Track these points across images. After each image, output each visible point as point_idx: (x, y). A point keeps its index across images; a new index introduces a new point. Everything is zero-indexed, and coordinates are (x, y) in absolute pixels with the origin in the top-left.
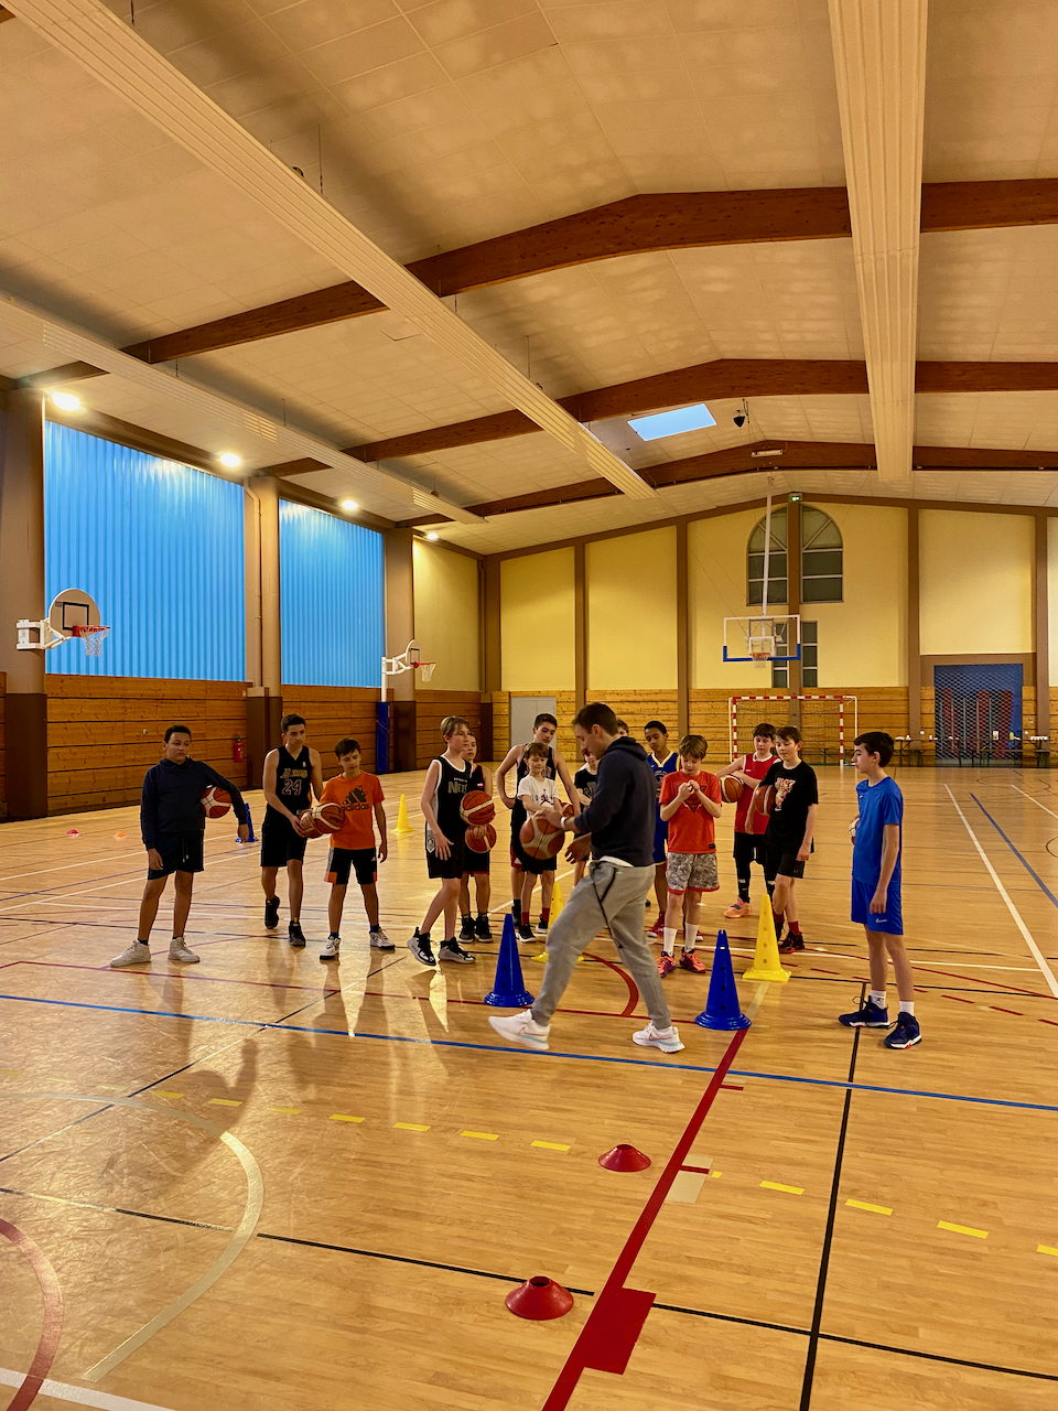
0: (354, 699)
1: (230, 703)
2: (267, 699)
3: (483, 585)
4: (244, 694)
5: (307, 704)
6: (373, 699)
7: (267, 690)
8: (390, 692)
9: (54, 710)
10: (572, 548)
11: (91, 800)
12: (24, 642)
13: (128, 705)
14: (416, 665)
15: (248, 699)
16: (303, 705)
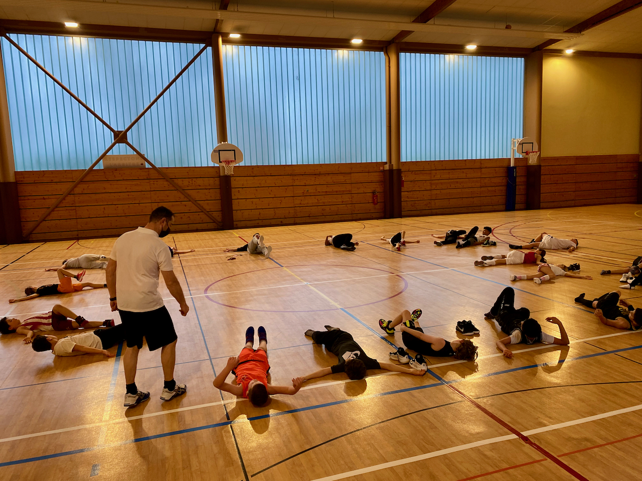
1: (370, 174)
2: (391, 171)
4: (380, 168)
5: (437, 171)
6: (505, 164)
8: (517, 160)
11: (273, 222)
13: (294, 178)
15: (384, 171)
16: (435, 171)
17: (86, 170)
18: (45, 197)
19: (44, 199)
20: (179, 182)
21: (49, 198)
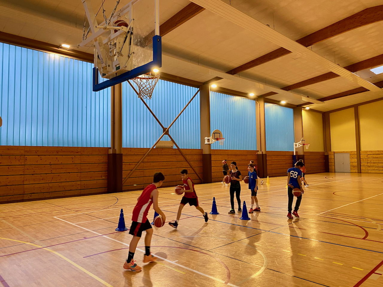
0: (286, 154)
1: (253, 156)
2: (263, 154)
3: (324, 120)
4: (257, 153)
5: (273, 156)
6: (291, 154)
7: (262, 152)
8: (296, 152)
9: (213, 158)
10: (354, 108)
12: (206, 142)
14: (304, 145)
15: (258, 155)
16: (272, 156)
17: (150, 148)
18: (131, 163)
19: (130, 165)
20: (187, 157)
21: (132, 164)
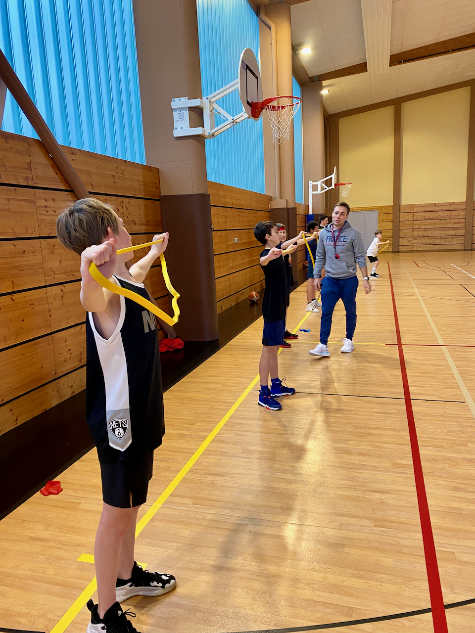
4: (270, 206)
6: (306, 212)
7: (287, 202)
8: (313, 208)
10: (393, 106)
12: (182, 127)
14: (336, 185)
15: (272, 211)
